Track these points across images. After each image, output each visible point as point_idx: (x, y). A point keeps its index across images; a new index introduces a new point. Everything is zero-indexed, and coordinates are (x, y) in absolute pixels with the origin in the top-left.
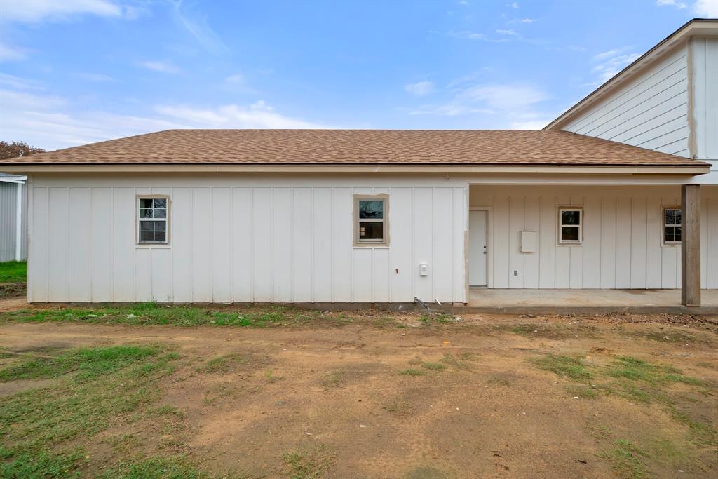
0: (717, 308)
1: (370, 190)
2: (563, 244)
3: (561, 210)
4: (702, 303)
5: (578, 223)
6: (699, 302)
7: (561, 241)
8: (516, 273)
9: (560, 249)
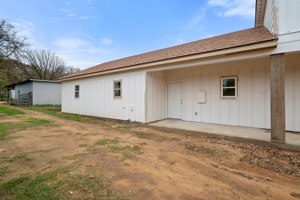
0: (299, 146)
1: (117, 78)
2: (224, 99)
3: (222, 79)
4: (286, 141)
5: (234, 86)
6: (284, 140)
7: (222, 96)
8: (196, 114)
9: (222, 101)
